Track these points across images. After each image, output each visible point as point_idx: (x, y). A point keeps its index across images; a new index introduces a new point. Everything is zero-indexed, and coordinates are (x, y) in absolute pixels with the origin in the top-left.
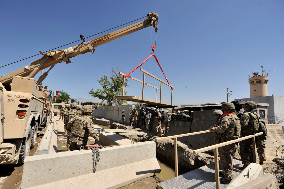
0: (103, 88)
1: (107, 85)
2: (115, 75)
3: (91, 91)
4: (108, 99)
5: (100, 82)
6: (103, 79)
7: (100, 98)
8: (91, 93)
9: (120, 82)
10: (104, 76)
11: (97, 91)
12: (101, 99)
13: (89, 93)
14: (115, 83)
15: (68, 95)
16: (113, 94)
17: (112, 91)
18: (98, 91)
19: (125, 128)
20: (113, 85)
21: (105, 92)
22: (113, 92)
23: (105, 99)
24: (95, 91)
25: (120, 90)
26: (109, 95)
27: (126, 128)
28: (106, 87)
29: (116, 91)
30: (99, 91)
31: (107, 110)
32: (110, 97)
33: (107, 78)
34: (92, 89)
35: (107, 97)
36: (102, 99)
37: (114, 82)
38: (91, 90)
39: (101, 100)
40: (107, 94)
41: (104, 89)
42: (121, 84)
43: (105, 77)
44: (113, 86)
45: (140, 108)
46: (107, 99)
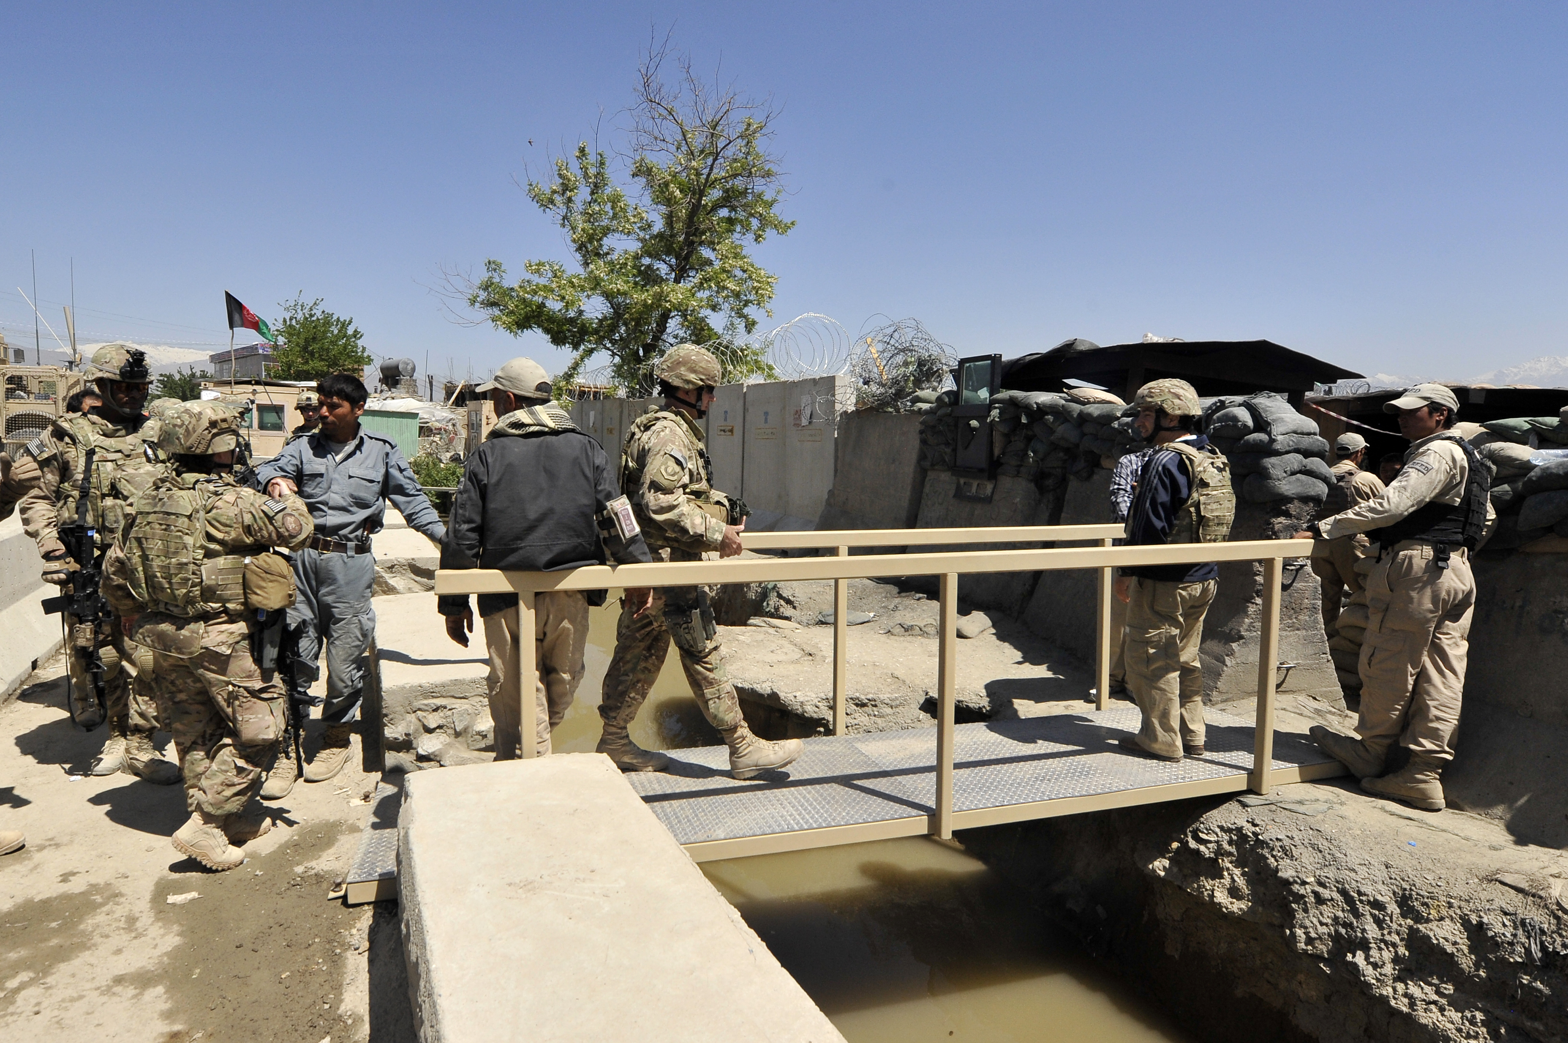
0: (579, 249)
1: (606, 231)
2: (672, 132)
3: (487, 286)
4: (624, 343)
5: (552, 201)
6: (574, 173)
7: (558, 339)
8: (483, 295)
9: (715, 194)
10: (582, 150)
11: (528, 276)
12: (567, 349)
13: (473, 302)
14: (669, 201)
15: (350, 331)
16: (660, 298)
17: (648, 277)
18: (536, 279)
19: (773, 595)
20: (659, 226)
21: (596, 283)
22: (658, 280)
23: (600, 341)
24: (512, 279)
25: (717, 265)
26: (627, 307)
27: (780, 596)
28: (605, 249)
29: (681, 274)
30: (543, 281)
31: (616, 433)
32: (638, 324)
33: (608, 172)
34: (493, 266)
35: (613, 328)
36: (576, 347)
37: (662, 196)
38: (484, 276)
39: (567, 355)
40: (608, 296)
41: (586, 264)
42: (724, 212)
43: (592, 158)
44: (660, 236)
45: (925, 406)
46: (614, 342)
